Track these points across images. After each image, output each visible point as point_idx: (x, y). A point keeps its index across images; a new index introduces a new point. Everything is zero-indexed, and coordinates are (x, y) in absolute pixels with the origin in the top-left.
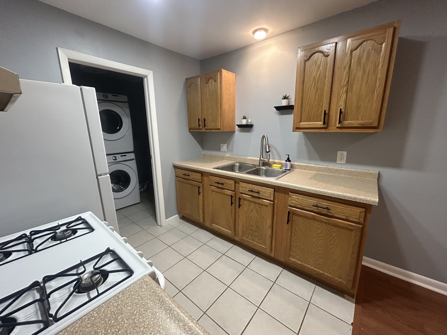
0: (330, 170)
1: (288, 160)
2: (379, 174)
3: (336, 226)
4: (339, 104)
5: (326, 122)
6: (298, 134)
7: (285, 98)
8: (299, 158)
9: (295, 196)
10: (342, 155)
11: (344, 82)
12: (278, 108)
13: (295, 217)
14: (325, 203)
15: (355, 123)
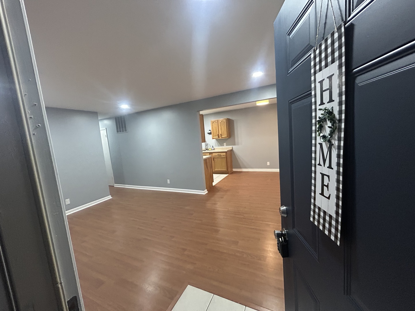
0: (222, 148)
1: (213, 147)
2: (232, 147)
3: (222, 158)
4: (220, 133)
5: (219, 137)
6: (214, 140)
7: (210, 130)
8: (216, 146)
9: (214, 154)
10: (225, 144)
11: (220, 128)
12: (208, 133)
13: (215, 159)
14: (220, 154)
15: (224, 136)
